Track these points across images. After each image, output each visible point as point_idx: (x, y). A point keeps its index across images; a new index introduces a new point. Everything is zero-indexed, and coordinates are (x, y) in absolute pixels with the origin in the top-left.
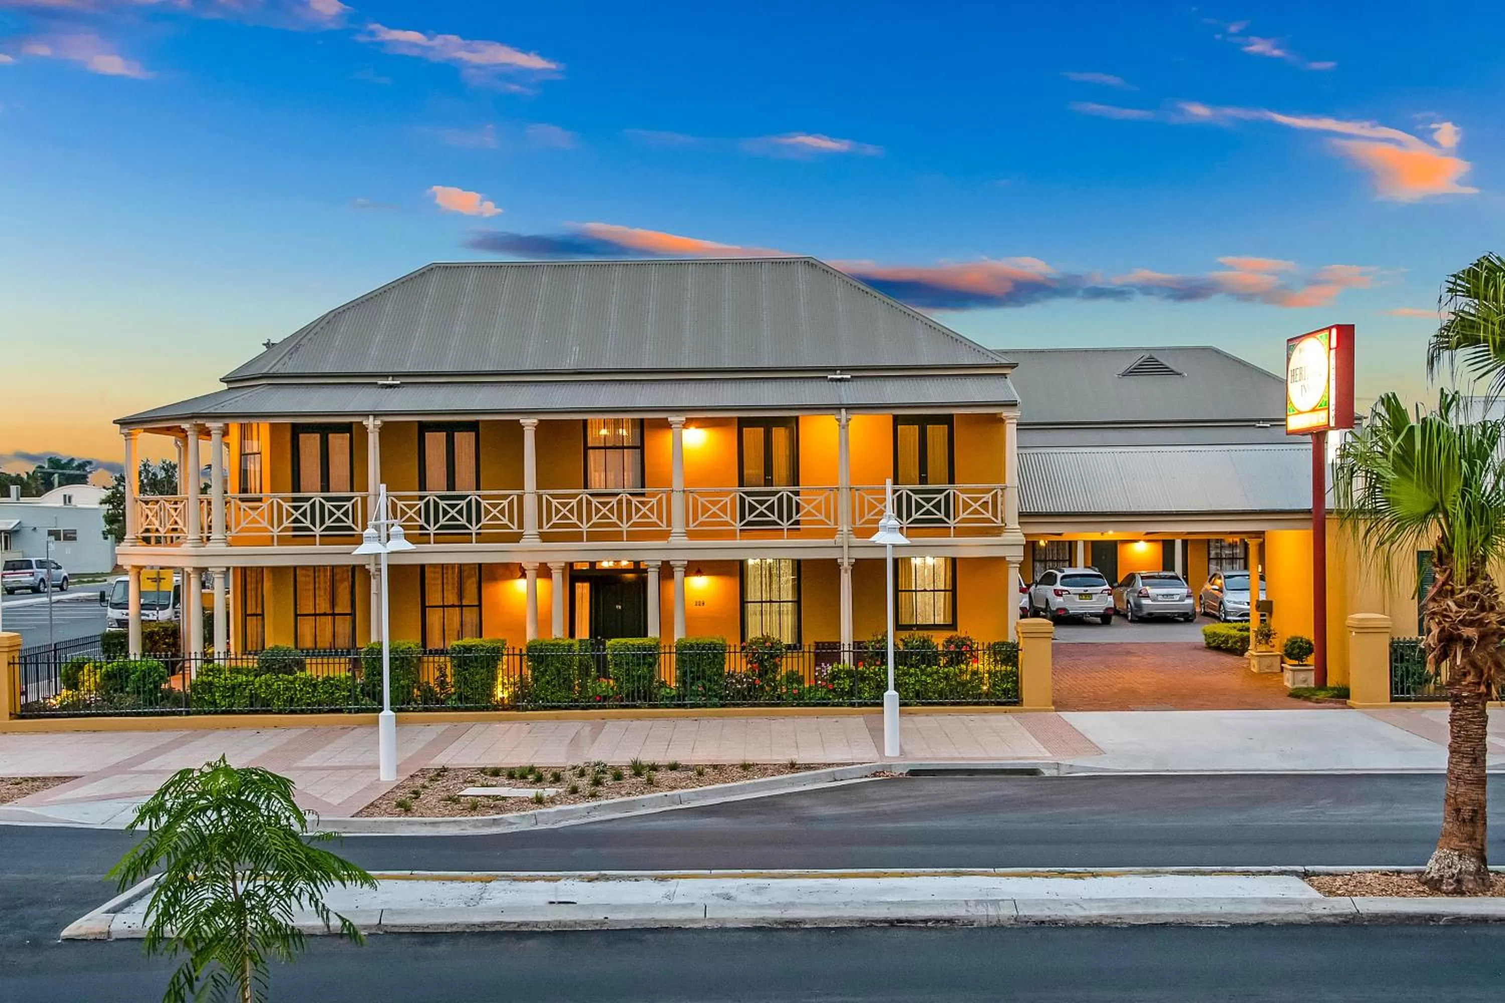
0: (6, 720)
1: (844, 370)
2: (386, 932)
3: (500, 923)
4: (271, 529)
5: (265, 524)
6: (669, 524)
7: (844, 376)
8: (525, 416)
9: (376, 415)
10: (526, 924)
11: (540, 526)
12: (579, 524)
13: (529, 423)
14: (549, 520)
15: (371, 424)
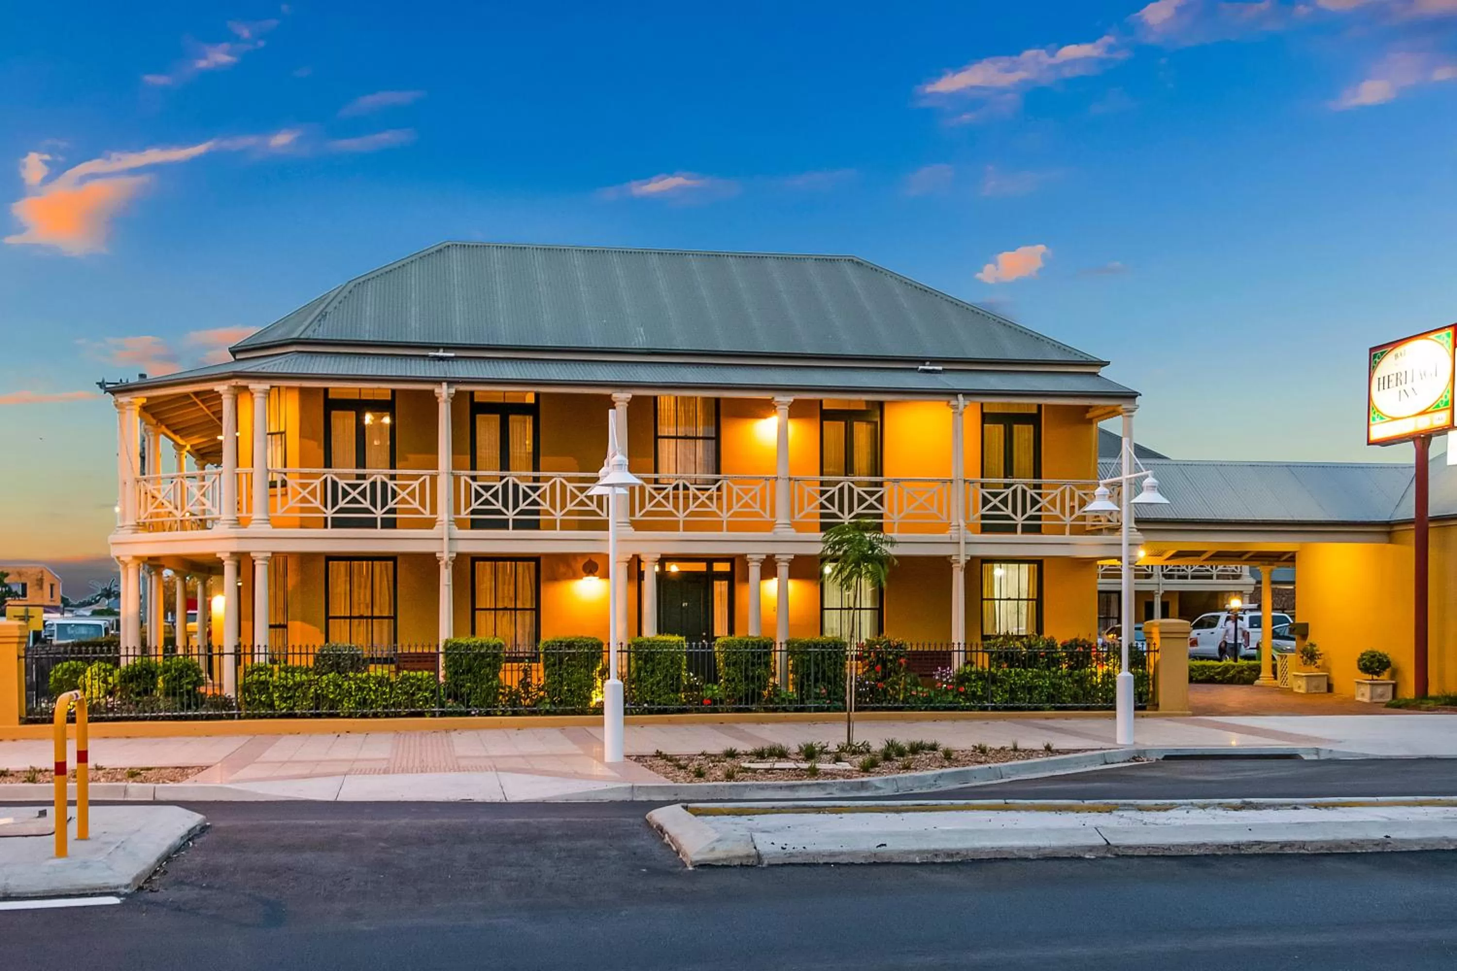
0: (15, 724)
1: (934, 361)
2: (1117, 856)
3: (1258, 843)
4: (324, 510)
5: (317, 503)
6: (773, 514)
7: (936, 368)
8: (618, 390)
9: (451, 382)
10: (1291, 844)
11: (632, 513)
12: (675, 512)
13: (622, 397)
14: (642, 506)
15: (444, 392)
